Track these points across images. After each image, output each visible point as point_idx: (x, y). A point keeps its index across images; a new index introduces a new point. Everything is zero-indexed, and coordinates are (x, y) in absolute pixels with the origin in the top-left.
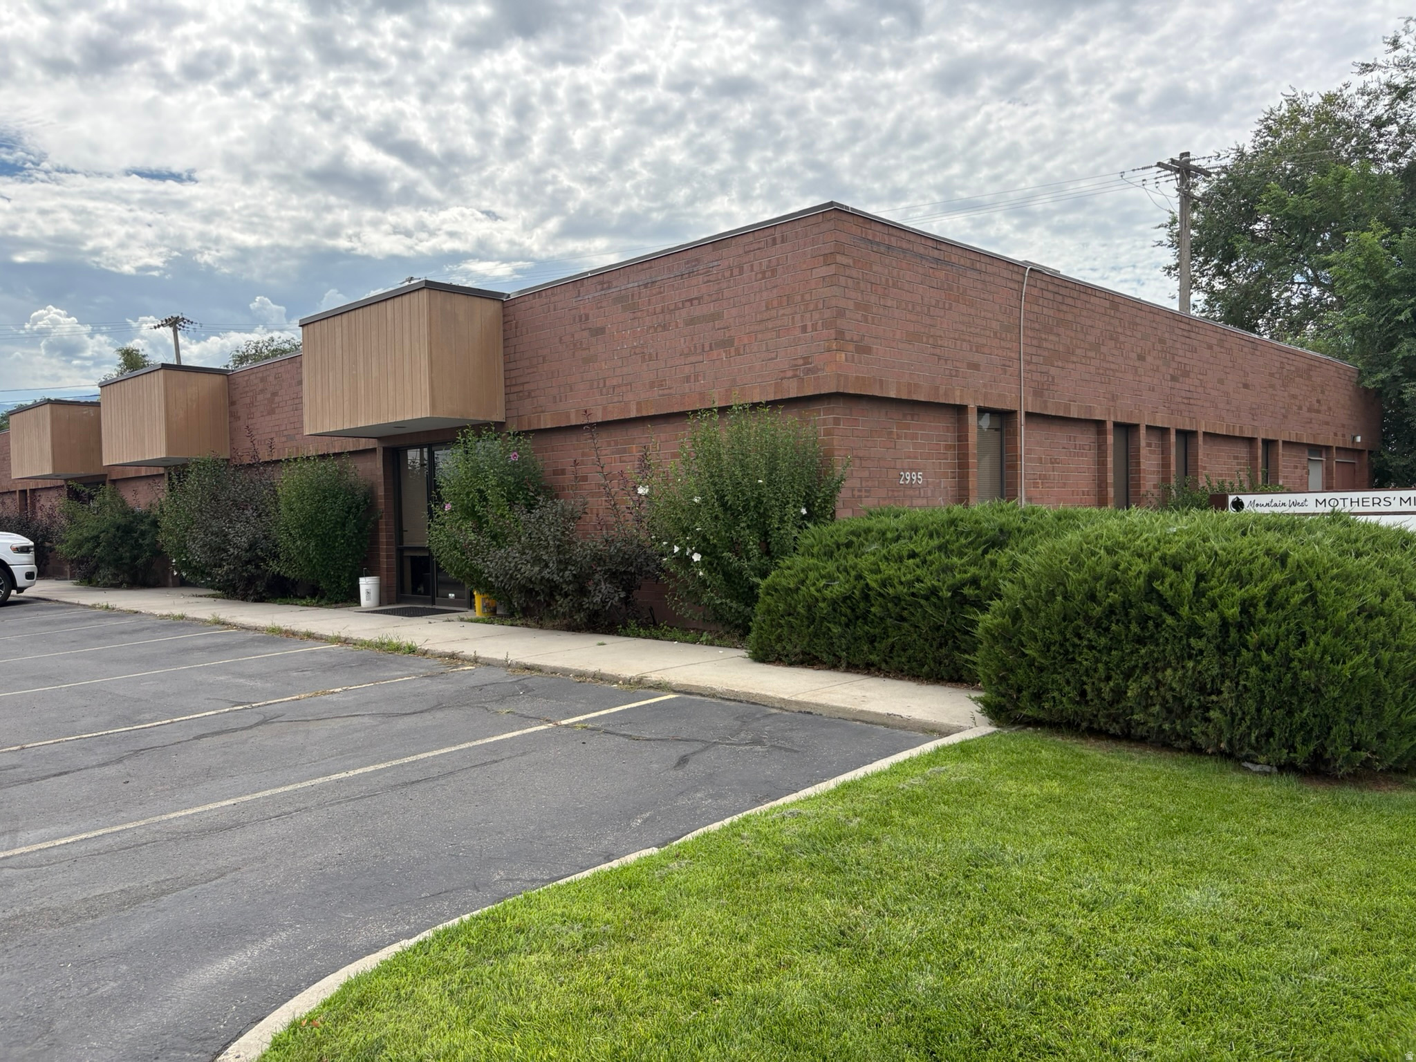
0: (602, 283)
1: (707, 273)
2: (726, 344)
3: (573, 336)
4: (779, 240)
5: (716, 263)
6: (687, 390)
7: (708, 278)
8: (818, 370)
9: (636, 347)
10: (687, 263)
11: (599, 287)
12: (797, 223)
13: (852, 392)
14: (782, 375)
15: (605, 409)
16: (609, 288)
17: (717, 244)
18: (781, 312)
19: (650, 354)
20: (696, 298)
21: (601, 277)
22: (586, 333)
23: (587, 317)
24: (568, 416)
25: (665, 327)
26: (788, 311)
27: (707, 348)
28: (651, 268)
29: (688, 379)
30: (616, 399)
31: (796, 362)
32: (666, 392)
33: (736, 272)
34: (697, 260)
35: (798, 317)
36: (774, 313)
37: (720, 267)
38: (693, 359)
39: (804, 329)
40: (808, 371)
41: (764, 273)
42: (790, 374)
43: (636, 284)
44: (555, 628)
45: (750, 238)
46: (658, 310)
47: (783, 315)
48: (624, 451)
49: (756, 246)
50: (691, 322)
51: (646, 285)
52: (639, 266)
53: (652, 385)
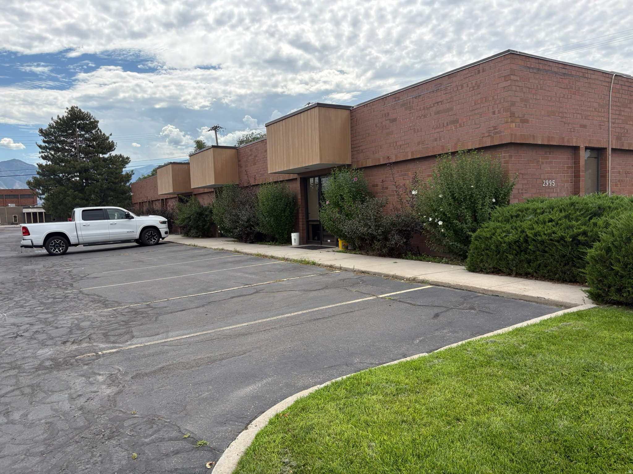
0: (395, 98)
1: (446, 89)
2: (455, 122)
3: (382, 123)
4: (481, 71)
5: (450, 85)
6: (436, 145)
7: (446, 92)
8: (501, 132)
9: (411, 126)
10: (435, 86)
11: (394, 100)
12: (490, 62)
13: (518, 142)
14: (482, 135)
15: (396, 156)
16: (399, 100)
17: (450, 76)
18: (482, 105)
19: (418, 129)
20: (440, 102)
21: (395, 95)
22: (388, 122)
23: (388, 114)
24: (379, 160)
25: (425, 116)
26: (486, 104)
27: (445, 125)
28: (418, 89)
29: (436, 140)
30: (401, 151)
31: (490, 129)
32: (425, 146)
33: (460, 88)
34: (440, 84)
35: (491, 108)
36: (478, 106)
37: (452, 86)
38: (438, 130)
39: (494, 113)
40: (496, 133)
41: (473, 87)
42: (486, 135)
43: (411, 97)
44: (374, 255)
45: (467, 71)
46: (422, 108)
47: (484, 107)
48: (405, 175)
49: (469, 75)
50: (437, 113)
51: (416, 98)
52: (413, 89)
53: (419, 143)
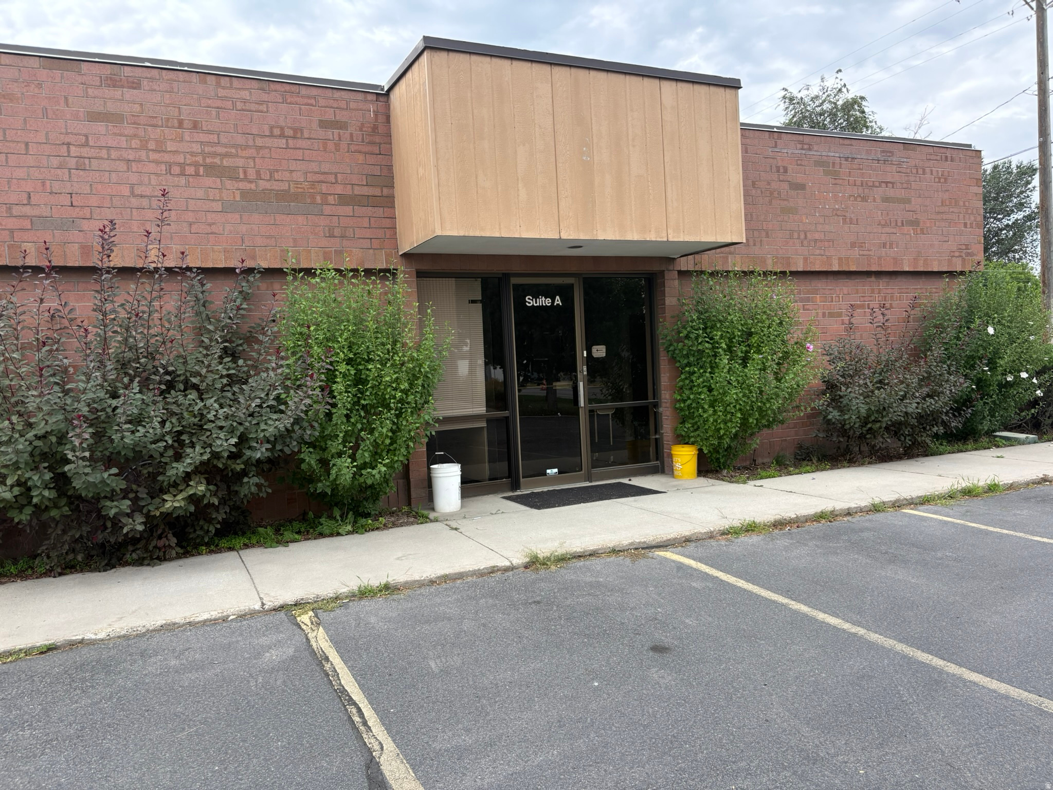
0: (802, 143)
1: (899, 164)
2: (915, 223)
3: (769, 184)
4: (949, 159)
5: (905, 160)
6: (884, 254)
7: (900, 169)
8: (975, 255)
9: (838, 210)
10: (883, 152)
11: (799, 146)
12: (960, 151)
14: (952, 254)
15: (805, 259)
16: (810, 149)
17: (906, 145)
18: (951, 210)
19: (851, 219)
21: (801, 137)
22: (786, 186)
23: (786, 171)
24: (763, 261)
25: (864, 199)
26: (956, 210)
27: (899, 224)
28: (851, 145)
29: (884, 245)
30: (818, 252)
31: (960, 247)
32: (865, 253)
33: (920, 171)
34: (890, 152)
35: (961, 216)
36: (946, 209)
37: (909, 164)
38: (887, 230)
39: (965, 225)
40: (968, 254)
41: (940, 179)
42: (957, 254)
43: (837, 155)
45: (931, 150)
46: (858, 183)
47: (952, 212)
48: (808, 300)
49: (935, 158)
50: (886, 200)
51: (847, 159)
52: (841, 141)
53: (853, 245)
